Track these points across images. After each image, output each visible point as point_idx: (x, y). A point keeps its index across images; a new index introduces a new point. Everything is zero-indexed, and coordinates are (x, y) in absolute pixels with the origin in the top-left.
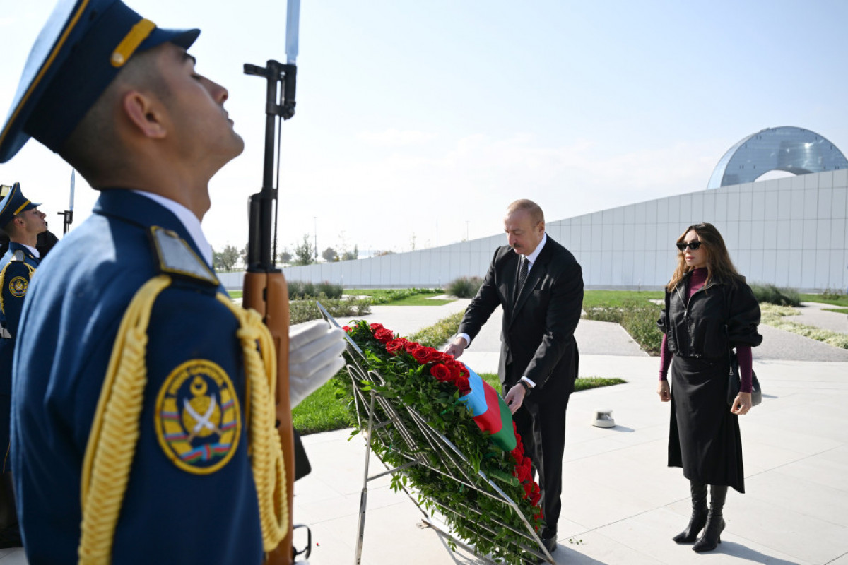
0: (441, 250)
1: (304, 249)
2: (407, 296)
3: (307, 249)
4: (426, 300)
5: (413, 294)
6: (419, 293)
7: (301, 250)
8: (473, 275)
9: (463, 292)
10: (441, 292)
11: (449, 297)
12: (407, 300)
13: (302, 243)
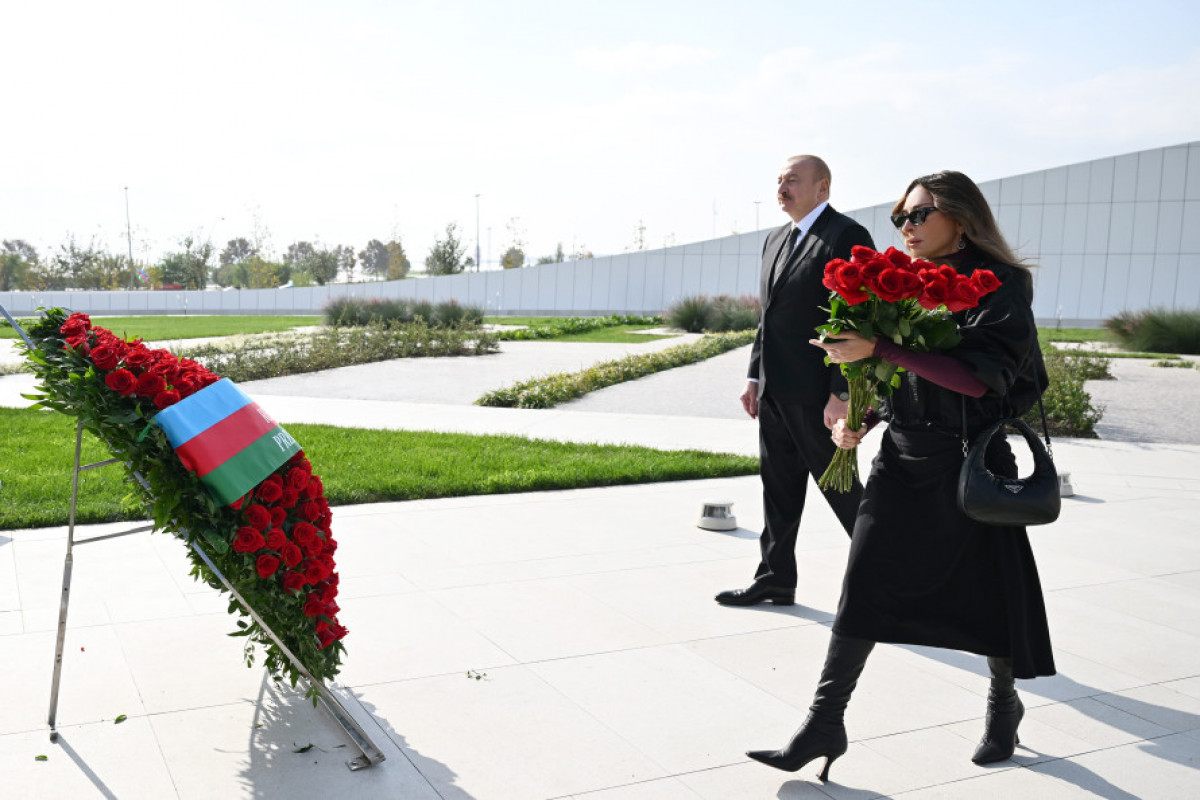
0: (684, 250)
1: (448, 249)
2: (596, 328)
3: (452, 248)
4: (625, 335)
5: (609, 325)
6: (621, 322)
7: (442, 249)
8: (721, 293)
9: (695, 323)
10: (658, 322)
11: (670, 331)
12: (593, 334)
13: (444, 238)
